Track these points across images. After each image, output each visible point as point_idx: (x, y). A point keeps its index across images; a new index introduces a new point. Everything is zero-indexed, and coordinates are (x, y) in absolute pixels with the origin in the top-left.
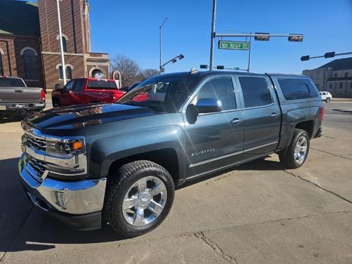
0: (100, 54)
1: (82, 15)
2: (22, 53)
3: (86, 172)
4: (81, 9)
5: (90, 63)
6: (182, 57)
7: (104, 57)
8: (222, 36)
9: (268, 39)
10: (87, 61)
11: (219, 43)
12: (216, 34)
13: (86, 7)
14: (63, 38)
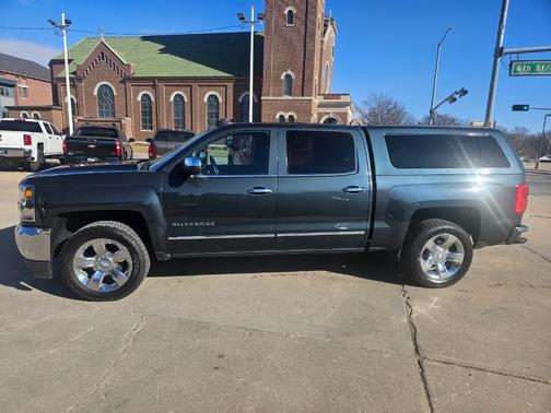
0: (338, 96)
2: (240, 100)
3: (34, 220)
4: (319, 32)
5: (322, 110)
6: (464, 92)
7: (343, 99)
8: (517, 53)
10: (319, 106)
11: (511, 65)
12: (505, 51)
13: (330, 28)
14: (288, 76)
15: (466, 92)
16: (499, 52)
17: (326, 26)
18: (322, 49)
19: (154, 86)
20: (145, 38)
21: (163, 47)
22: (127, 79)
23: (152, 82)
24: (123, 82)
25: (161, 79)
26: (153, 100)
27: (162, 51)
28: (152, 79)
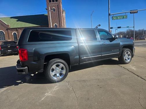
1: (62, 15)
4: (62, 13)
9: (137, 12)
11: (112, 17)
12: (111, 14)
13: (64, 12)
14: (56, 25)
15: (100, 25)
16: (109, 15)
17: (63, 12)
18: (63, 18)
19: (17, 30)
20: (11, 18)
21: (17, 20)
22: (8, 29)
23: (16, 29)
24: (7, 30)
25: (19, 28)
26: (17, 34)
27: (18, 21)
28: (16, 28)
